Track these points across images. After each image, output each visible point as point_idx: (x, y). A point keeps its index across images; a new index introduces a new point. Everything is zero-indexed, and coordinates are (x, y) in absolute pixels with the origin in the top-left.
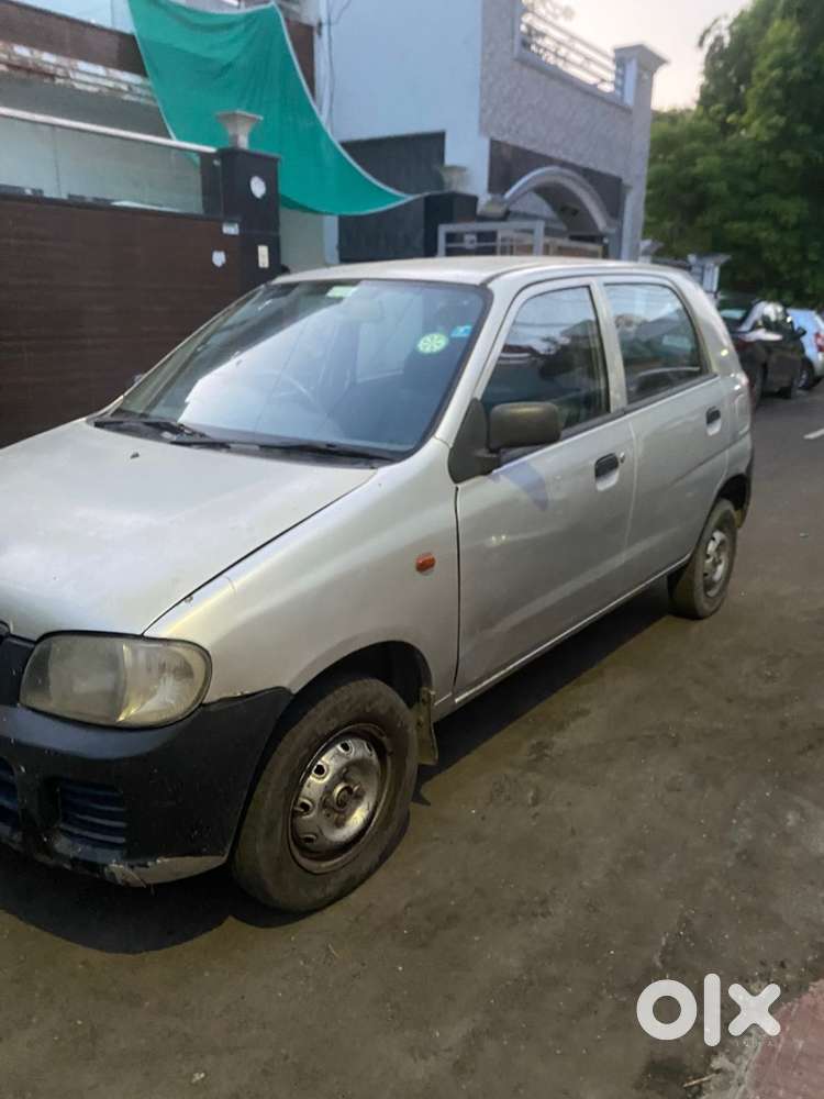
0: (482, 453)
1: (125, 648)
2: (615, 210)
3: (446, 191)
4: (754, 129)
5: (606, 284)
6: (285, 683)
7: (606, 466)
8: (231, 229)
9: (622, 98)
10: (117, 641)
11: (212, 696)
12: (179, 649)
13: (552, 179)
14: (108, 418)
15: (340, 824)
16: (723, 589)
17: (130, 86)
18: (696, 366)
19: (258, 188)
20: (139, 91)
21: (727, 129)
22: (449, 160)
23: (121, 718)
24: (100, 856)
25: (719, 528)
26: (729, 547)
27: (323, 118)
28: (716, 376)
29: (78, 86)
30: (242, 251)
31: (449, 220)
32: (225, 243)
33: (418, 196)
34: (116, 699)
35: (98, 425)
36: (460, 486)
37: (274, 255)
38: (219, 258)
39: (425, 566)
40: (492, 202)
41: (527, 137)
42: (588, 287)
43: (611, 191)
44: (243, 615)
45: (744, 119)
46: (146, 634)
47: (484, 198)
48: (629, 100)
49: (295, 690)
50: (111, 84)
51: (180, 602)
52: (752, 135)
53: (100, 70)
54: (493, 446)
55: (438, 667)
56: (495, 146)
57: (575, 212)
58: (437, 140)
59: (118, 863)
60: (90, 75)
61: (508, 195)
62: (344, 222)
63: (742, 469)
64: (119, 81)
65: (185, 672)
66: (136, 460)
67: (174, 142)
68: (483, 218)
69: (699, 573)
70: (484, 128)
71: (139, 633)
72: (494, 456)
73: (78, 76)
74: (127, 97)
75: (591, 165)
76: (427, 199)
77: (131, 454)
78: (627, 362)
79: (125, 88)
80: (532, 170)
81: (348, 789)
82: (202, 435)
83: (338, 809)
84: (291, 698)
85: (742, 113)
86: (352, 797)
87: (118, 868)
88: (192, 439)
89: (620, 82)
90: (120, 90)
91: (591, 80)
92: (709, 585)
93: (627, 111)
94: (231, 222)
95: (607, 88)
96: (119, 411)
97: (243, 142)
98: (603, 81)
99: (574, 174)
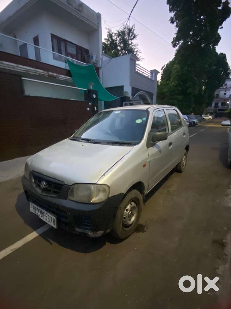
0: (152, 142)
1: (92, 186)
2: (152, 98)
3: (124, 96)
4: (172, 84)
5: (166, 109)
6: (123, 192)
7: (170, 144)
8: (90, 104)
9: (152, 79)
10: (90, 185)
11: (110, 196)
12: (103, 186)
13: (142, 93)
14: (72, 138)
15: (130, 220)
16: (185, 167)
17: (69, 79)
18: (180, 124)
19: (94, 96)
20: (70, 80)
21: (168, 84)
22: (124, 91)
23: (92, 202)
24: (87, 231)
25: (184, 155)
26: (186, 158)
27: (101, 83)
28: (183, 126)
29: (60, 79)
30: (92, 107)
31: (125, 101)
32: (89, 106)
33: (120, 97)
34: (90, 197)
35: (71, 140)
36: (148, 149)
37: (97, 108)
38: (88, 109)
39: (144, 166)
40: (132, 98)
41: (138, 86)
42: (163, 110)
43: (151, 95)
44: (115, 178)
45: (170, 82)
46: (97, 183)
47: (131, 97)
48: (153, 79)
49: (124, 193)
50: (65, 79)
51: (102, 176)
52: (172, 85)
53: (64, 76)
54: (154, 141)
55: (146, 185)
56: (133, 88)
57: (145, 99)
58: (122, 87)
59: (91, 233)
60: (62, 77)
61: (135, 96)
62: (105, 102)
63: (188, 144)
64: (66, 78)
65: (104, 191)
66: (83, 147)
67: (77, 88)
68: (132, 101)
69: (182, 163)
70: (130, 85)
71: (95, 183)
72: (154, 143)
73: (60, 77)
74: (69, 81)
75: (148, 91)
76: (121, 98)
77: (82, 145)
78: (171, 125)
79: (68, 79)
80: (138, 92)
81: (132, 213)
82: (95, 141)
83: (130, 217)
84: (124, 195)
85: (169, 81)
86: (132, 214)
87: (90, 234)
88: (92, 142)
89: (152, 76)
90: (67, 80)
91: (147, 76)
92: (183, 166)
93: (153, 81)
94: (90, 102)
95: (150, 77)
96: (74, 137)
97: (91, 88)
98: (149, 76)
99: (145, 92)
